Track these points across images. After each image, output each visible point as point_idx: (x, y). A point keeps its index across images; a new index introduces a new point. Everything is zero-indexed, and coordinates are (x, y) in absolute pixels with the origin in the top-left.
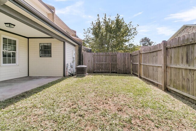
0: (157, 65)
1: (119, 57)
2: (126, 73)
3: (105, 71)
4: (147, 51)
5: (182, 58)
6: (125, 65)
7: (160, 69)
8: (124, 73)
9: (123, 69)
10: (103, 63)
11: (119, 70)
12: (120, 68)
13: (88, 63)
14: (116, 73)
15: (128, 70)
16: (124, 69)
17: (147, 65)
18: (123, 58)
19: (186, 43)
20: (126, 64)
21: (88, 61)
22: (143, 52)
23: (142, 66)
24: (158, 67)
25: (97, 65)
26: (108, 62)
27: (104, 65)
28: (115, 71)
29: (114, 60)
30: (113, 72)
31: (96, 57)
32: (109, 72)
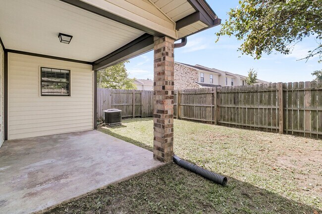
0: (205, 105)
1: (144, 96)
3: (127, 116)
4: (189, 92)
5: (231, 101)
6: (150, 106)
7: (209, 109)
8: (149, 117)
9: (148, 112)
10: (124, 104)
11: (144, 113)
13: (102, 104)
14: (140, 117)
17: (189, 106)
19: (234, 91)
22: (183, 93)
23: (182, 107)
24: (207, 107)
25: (115, 107)
26: (130, 102)
27: (125, 107)
28: (139, 115)
29: (138, 99)
30: (136, 117)
31: (114, 95)
32: (132, 117)
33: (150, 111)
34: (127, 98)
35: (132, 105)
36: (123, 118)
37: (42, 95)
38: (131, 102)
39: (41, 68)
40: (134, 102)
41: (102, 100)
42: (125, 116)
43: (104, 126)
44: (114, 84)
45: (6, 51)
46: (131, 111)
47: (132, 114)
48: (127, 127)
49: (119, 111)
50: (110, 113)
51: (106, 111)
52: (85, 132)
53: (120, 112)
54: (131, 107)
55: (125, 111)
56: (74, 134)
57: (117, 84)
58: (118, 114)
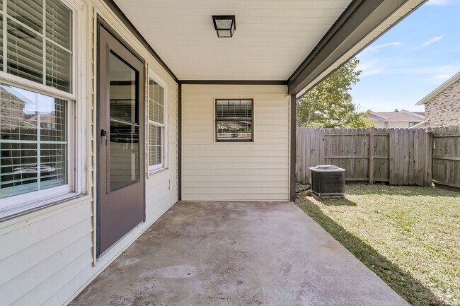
1: (396, 141)
2: (416, 185)
3: (356, 179)
6: (412, 163)
8: (409, 185)
9: (406, 174)
10: (349, 156)
11: (397, 175)
12: (397, 172)
13: (308, 156)
14: (387, 183)
15: (421, 175)
16: (408, 172)
18: (406, 142)
20: (416, 159)
21: (308, 152)
25: (332, 161)
26: (363, 153)
27: (352, 162)
28: (384, 179)
29: (380, 147)
30: (377, 183)
31: (330, 140)
32: (367, 182)
33: (411, 173)
34: (357, 145)
35: (368, 159)
36: (348, 183)
37: (218, 141)
38: (366, 153)
39: (216, 100)
40: (372, 151)
41: (308, 148)
42: (351, 179)
43: (309, 195)
44: (332, 122)
45: (180, 83)
46: (365, 171)
47: (368, 176)
48: (358, 208)
49: (340, 169)
50: (320, 173)
51: (313, 169)
52: (274, 204)
53: (341, 172)
54: (366, 161)
55: (352, 170)
56: (258, 205)
57: (337, 122)
58: (338, 174)
